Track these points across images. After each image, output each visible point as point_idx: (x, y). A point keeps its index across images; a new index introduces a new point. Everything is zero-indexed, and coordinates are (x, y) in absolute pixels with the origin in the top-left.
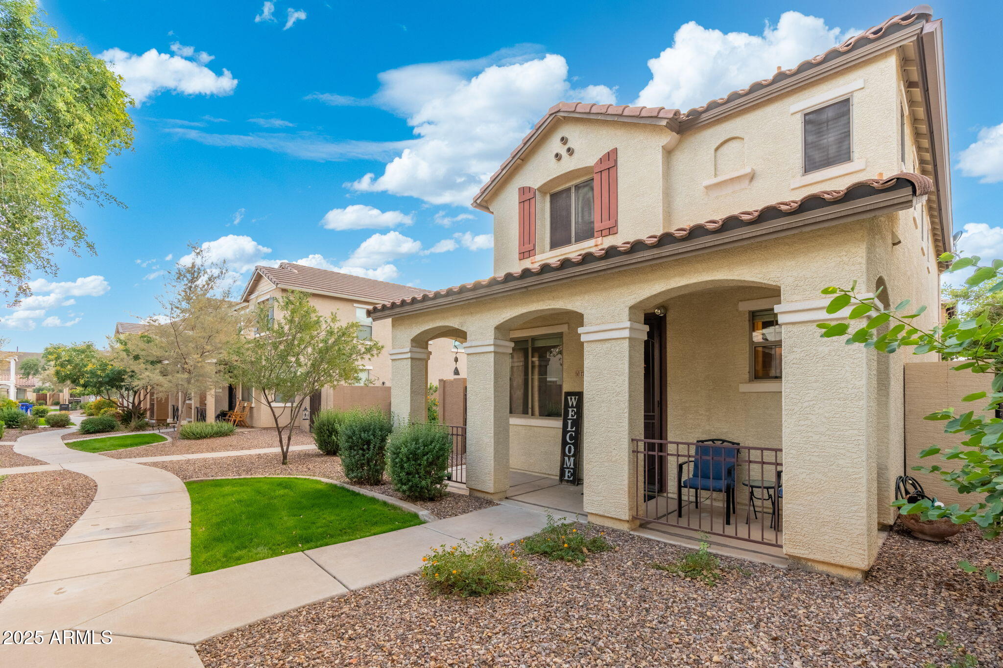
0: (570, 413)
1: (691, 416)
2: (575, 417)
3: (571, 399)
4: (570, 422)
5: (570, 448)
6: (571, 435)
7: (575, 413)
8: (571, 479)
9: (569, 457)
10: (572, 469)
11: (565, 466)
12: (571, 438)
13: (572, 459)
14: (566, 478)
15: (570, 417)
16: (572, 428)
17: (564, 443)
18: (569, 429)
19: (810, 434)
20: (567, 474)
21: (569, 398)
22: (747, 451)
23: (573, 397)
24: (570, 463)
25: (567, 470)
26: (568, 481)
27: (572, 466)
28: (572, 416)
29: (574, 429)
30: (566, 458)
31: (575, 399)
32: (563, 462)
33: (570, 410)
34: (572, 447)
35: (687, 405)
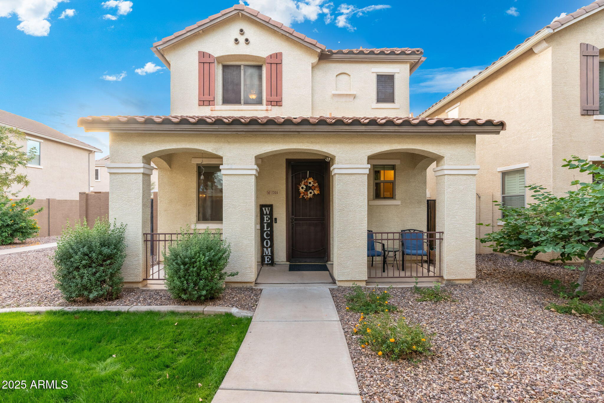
0: (265, 219)
2: (269, 221)
3: (265, 209)
4: (265, 225)
5: (267, 242)
7: (269, 219)
8: (270, 262)
9: (267, 248)
10: (270, 255)
11: (265, 254)
12: (267, 234)
13: (269, 249)
14: (266, 262)
15: (265, 221)
16: (267, 228)
17: (262, 239)
18: (265, 229)
19: (456, 224)
20: (266, 259)
21: (264, 208)
22: (381, 235)
23: (267, 208)
24: (268, 252)
25: (266, 257)
26: (267, 264)
27: (270, 254)
28: (267, 220)
29: (269, 229)
30: (265, 249)
31: (268, 209)
32: (263, 252)
33: (265, 217)
34: (269, 241)
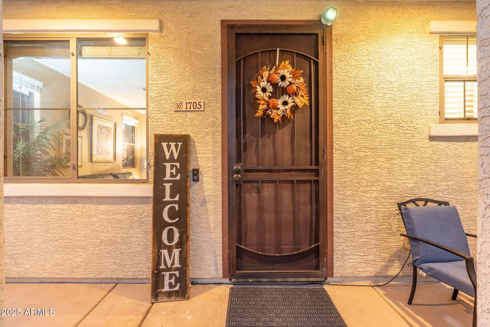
0: (168, 171)
1: (366, 169)
2: (178, 178)
3: (169, 147)
4: (168, 186)
5: (171, 232)
6: (172, 208)
7: (178, 171)
8: (177, 288)
9: (170, 249)
10: (176, 269)
11: (163, 267)
12: (172, 214)
13: (176, 252)
14: (166, 288)
15: (168, 177)
16: (172, 195)
17: (158, 225)
18: (167, 198)
20: (167, 281)
21: (164, 145)
23: (173, 144)
24: (171, 259)
25: (167, 274)
26: (169, 294)
27: (177, 264)
28: (172, 175)
29: (177, 198)
30: (165, 252)
31: (176, 146)
32: (158, 260)
33: (168, 165)
34: (176, 230)
35: (361, 154)
